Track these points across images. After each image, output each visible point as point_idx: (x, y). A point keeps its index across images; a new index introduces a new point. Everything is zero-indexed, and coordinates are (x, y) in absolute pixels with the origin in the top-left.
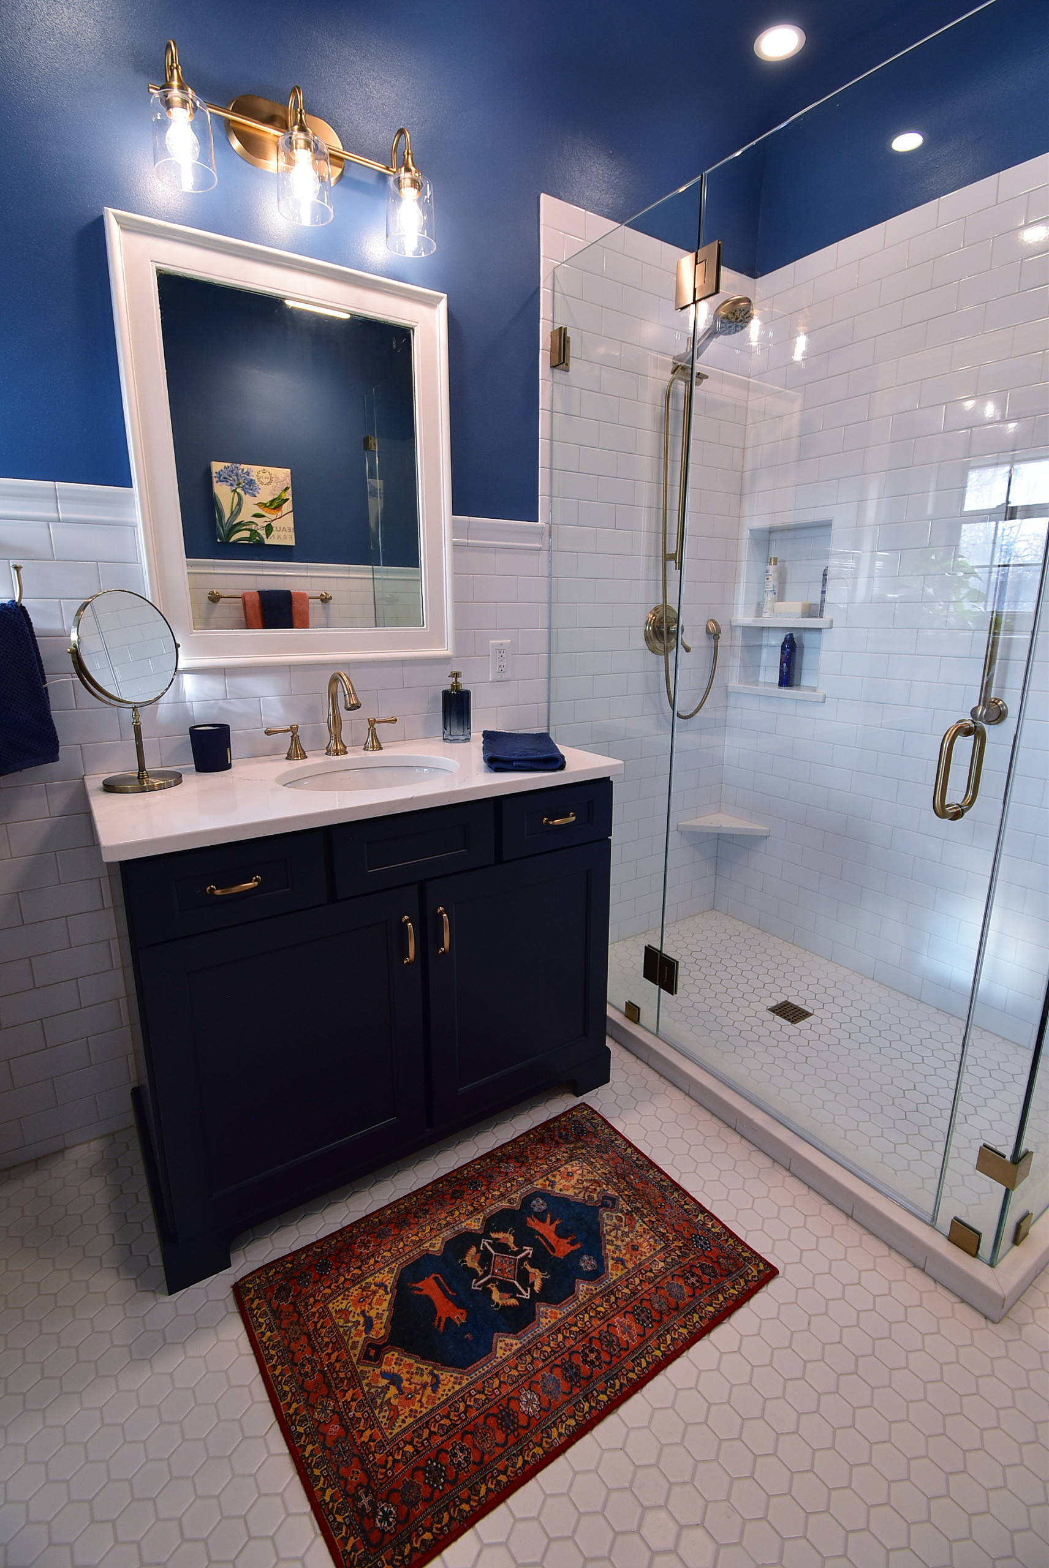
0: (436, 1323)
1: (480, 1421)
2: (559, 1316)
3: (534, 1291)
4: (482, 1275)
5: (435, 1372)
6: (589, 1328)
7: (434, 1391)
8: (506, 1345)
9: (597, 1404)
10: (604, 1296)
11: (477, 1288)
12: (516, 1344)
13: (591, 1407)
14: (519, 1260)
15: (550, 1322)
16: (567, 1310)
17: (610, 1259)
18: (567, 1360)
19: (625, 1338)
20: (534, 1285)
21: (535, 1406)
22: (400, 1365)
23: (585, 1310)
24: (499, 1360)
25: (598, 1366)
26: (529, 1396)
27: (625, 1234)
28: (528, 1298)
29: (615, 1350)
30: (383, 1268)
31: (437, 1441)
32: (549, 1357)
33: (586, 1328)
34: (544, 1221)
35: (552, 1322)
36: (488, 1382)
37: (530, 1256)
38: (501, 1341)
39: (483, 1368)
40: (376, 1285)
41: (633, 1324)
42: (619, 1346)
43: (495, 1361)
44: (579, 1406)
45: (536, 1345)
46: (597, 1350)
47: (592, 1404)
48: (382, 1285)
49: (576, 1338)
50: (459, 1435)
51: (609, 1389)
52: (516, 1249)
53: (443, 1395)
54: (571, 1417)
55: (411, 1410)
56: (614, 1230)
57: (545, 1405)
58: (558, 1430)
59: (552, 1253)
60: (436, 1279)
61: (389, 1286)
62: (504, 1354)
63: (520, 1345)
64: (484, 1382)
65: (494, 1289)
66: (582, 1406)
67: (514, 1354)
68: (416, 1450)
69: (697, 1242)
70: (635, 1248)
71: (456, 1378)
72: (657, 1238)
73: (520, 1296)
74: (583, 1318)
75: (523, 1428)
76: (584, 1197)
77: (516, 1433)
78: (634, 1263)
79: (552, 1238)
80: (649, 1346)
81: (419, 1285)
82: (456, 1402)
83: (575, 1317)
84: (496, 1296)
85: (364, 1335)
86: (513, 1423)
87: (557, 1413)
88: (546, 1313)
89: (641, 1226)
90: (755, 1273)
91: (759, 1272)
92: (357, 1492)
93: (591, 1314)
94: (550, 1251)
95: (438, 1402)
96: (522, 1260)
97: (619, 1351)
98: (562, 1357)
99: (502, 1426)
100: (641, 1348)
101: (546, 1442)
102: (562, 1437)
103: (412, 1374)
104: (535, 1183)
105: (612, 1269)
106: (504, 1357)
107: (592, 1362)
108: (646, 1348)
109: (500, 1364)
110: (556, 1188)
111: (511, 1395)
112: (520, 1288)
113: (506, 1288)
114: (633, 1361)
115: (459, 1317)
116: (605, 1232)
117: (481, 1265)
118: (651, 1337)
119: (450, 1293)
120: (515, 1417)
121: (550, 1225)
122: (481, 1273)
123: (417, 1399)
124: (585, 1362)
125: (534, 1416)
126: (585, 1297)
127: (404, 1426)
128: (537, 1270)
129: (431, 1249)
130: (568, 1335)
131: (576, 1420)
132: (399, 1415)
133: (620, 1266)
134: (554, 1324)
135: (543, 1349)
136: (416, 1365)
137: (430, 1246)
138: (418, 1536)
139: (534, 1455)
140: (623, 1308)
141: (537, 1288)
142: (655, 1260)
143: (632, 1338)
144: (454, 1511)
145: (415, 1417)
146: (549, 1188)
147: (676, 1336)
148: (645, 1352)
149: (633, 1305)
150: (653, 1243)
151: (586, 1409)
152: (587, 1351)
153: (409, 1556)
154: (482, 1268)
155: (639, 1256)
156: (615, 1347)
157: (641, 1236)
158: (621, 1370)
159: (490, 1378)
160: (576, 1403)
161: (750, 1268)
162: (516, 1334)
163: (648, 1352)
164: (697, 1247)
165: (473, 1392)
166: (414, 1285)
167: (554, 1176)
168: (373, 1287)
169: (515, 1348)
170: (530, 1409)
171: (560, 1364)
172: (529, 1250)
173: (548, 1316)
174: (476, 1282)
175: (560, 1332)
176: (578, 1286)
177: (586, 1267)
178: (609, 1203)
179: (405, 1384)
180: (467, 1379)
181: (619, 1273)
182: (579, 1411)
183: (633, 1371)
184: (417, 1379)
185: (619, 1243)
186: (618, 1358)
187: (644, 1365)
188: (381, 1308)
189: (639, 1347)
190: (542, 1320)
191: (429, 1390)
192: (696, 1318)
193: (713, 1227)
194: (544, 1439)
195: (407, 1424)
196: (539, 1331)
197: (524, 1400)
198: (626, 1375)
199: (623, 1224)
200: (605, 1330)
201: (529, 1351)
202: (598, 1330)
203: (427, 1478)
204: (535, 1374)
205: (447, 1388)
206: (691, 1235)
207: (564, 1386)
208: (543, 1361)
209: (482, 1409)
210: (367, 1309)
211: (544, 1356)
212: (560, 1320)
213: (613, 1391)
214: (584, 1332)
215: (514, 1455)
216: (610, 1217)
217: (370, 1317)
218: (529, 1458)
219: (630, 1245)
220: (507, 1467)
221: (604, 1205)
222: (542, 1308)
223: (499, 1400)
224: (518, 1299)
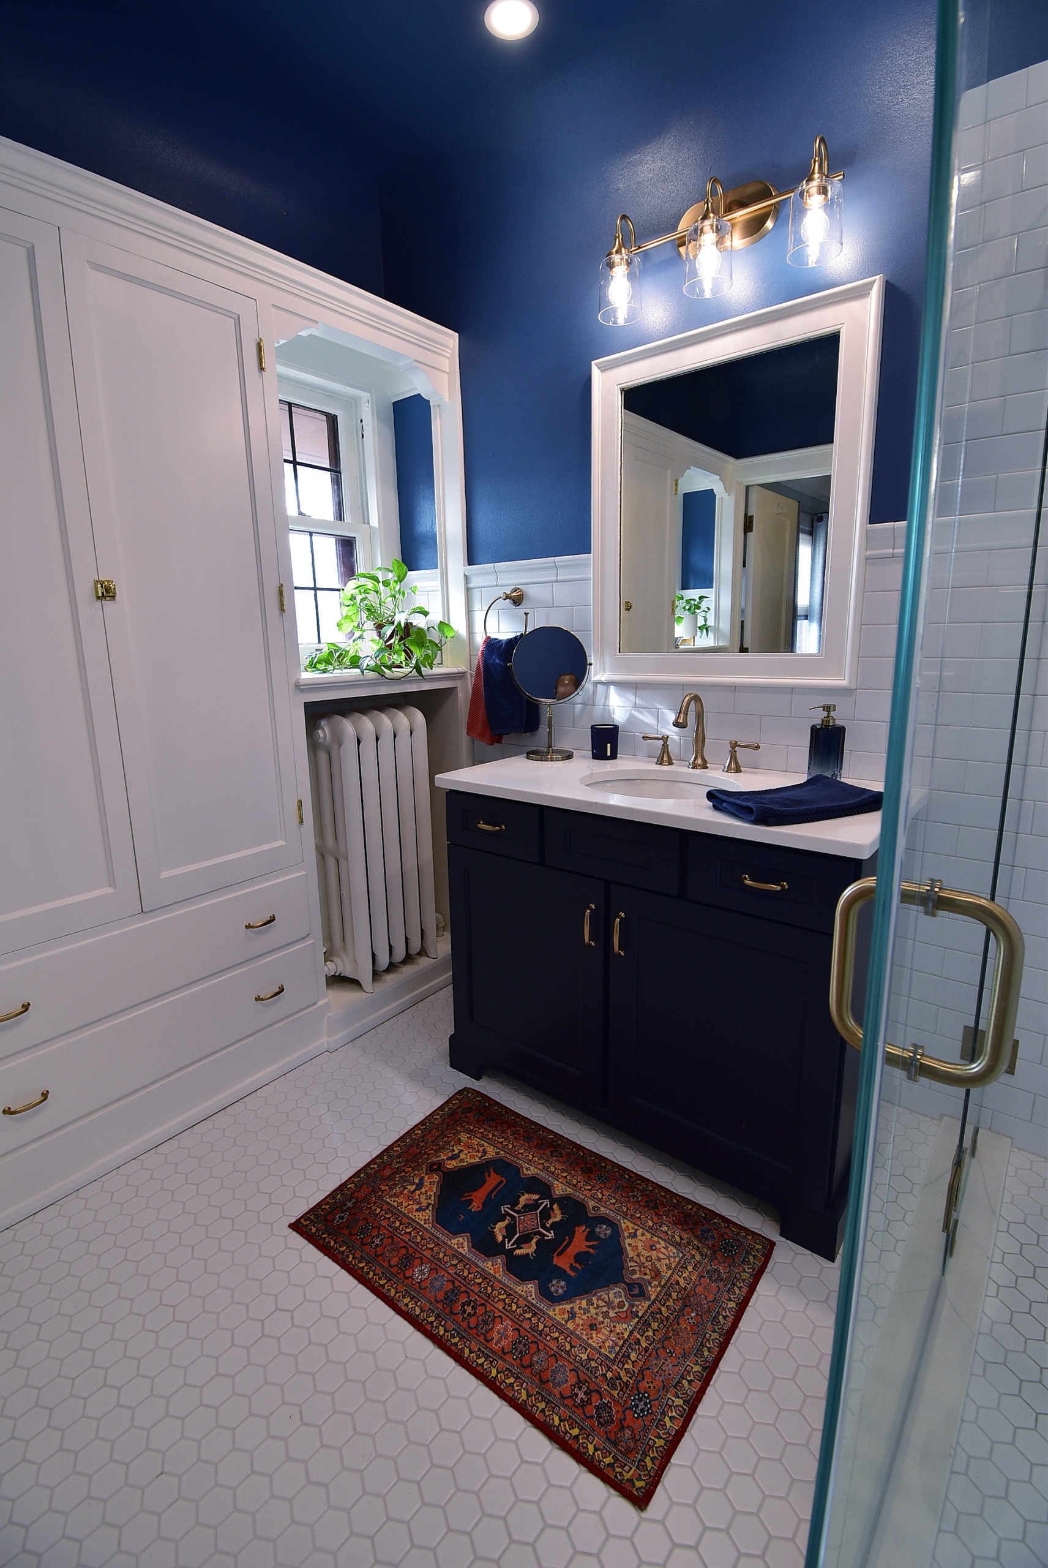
0: (466, 1195)
1: (402, 1244)
2: (497, 1275)
3: (515, 1250)
4: (516, 1210)
5: (430, 1207)
6: (493, 1301)
7: (417, 1210)
8: (462, 1244)
9: (436, 1327)
10: (529, 1307)
11: (503, 1210)
12: (464, 1250)
13: (432, 1323)
14: (539, 1231)
15: (490, 1269)
16: (505, 1280)
17: (571, 1305)
18: (461, 1290)
19: (495, 1335)
20: (520, 1249)
21: (420, 1277)
22: (430, 1185)
23: (510, 1295)
24: (449, 1243)
25: (464, 1317)
26: (426, 1270)
27: (606, 1315)
28: (507, 1248)
29: (482, 1329)
30: (498, 1148)
31: (384, 1223)
32: (460, 1276)
33: (493, 1299)
34: (588, 1239)
35: (491, 1271)
36: (431, 1240)
37: (546, 1238)
38: (464, 1239)
39: (441, 1235)
40: (483, 1150)
41: (510, 1339)
42: (486, 1331)
43: (447, 1240)
44: (430, 1313)
45: (467, 1264)
46: (475, 1313)
47: (435, 1323)
48: (485, 1152)
49: (481, 1292)
50: (390, 1235)
51: (449, 1333)
52: (548, 1225)
53: (415, 1216)
54: (421, 1309)
55: (402, 1202)
56: (605, 1302)
57: (423, 1285)
58: (410, 1302)
59: (556, 1254)
60: (502, 1181)
61: (486, 1157)
62: (454, 1244)
63: (464, 1253)
64: (430, 1238)
65: (507, 1222)
66: (431, 1315)
67: (457, 1251)
68: (377, 1214)
69: (640, 1400)
70: (593, 1327)
71: (429, 1220)
72: (617, 1349)
73: (506, 1242)
74: (501, 1294)
75: (404, 1275)
76: (631, 1267)
77: (400, 1271)
78: (575, 1329)
79: (572, 1251)
80: (498, 1362)
81: (493, 1174)
82: (412, 1225)
83: (501, 1288)
84: (501, 1225)
85: (445, 1158)
86: (406, 1265)
87: (420, 1297)
88: (496, 1265)
89: (625, 1329)
90: (627, 1476)
91: (630, 1481)
92: (354, 1198)
93: (507, 1300)
94: (557, 1252)
95: (410, 1215)
96: (540, 1233)
97: (482, 1333)
98: (462, 1285)
99: (402, 1260)
100: (492, 1354)
101: (399, 1296)
102: (405, 1307)
103: (426, 1194)
104: (625, 1221)
105: (560, 1309)
106: (452, 1245)
107: (465, 1311)
108: (494, 1360)
109: (447, 1244)
110: (630, 1240)
111: (424, 1258)
112: (514, 1239)
113: (510, 1231)
114: (479, 1349)
115: (475, 1206)
116: (599, 1294)
117: (525, 1206)
118: (505, 1361)
119: (493, 1195)
120: (409, 1266)
121: (586, 1246)
122: (517, 1208)
123: (410, 1203)
124: (463, 1305)
125: (413, 1279)
126: (522, 1291)
127: (392, 1203)
128: (535, 1248)
129: (524, 1169)
130: (482, 1286)
131: (420, 1314)
132: (398, 1197)
133: (566, 1316)
134: (489, 1273)
135: (465, 1270)
136: (432, 1193)
137: (527, 1168)
138: (332, 1238)
139: (389, 1290)
140: (522, 1327)
141: (518, 1252)
142: (586, 1349)
143: (498, 1342)
144: (348, 1252)
145: (398, 1206)
146: (626, 1234)
147: (516, 1388)
148: (491, 1359)
149: (528, 1334)
150: (607, 1344)
151: (430, 1319)
152: (472, 1304)
153: (322, 1238)
154: (522, 1208)
155: (584, 1333)
156: (484, 1328)
157: (611, 1331)
158: (468, 1340)
159: (434, 1241)
160: (431, 1309)
161: (631, 1468)
162: (472, 1247)
163: (491, 1362)
164: (633, 1401)
165: (421, 1233)
166: (492, 1170)
167: (643, 1235)
168: (481, 1149)
169: (461, 1250)
170: (417, 1275)
171: (456, 1285)
172: (551, 1235)
173: (494, 1266)
174: (508, 1208)
175: (483, 1279)
176: (531, 1283)
177: (553, 1285)
178: (637, 1291)
179: (418, 1192)
180: (429, 1227)
181: (558, 1317)
182: (427, 1314)
183: (471, 1352)
184: (423, 1197)
185: (593, 1311)
186: (477, 1334)
187: (480, 1361)
188: (469, 1158)
189: (493, 1352)
190: (490, 1263)
191: (416, 1207)
192: (542, 1405)
193: (671, 1418)
194: (401, 1294)
195: (393, 1204)
196: (480, 1263)
197: (423, 1268)
198: (465, 1346)
199: (617, 1310)
200: (496, 1315)
201: (461, 1261)
202: (493, 1308)
203: (362, 1227)
204: (444, 1269)
205: (420, 1216)
206: (646, 1392)
207: (441, 1295)
208: (455, 1273)
209: (410, 1243)
210: (464, 1152)
211: (460, 1272)
212: (494, 1277)
213: (449, 1338)
214: (489, 1297)
215: (386, 1275)
216: (617, 1295)
217: (459, 1157)
218: (387, 1288)
219: (594, 1322)
220: (378, 1275)
221: (630, 1286)
222: (500, 1261)
223: (418, 1251)
224: (503, 1241)
